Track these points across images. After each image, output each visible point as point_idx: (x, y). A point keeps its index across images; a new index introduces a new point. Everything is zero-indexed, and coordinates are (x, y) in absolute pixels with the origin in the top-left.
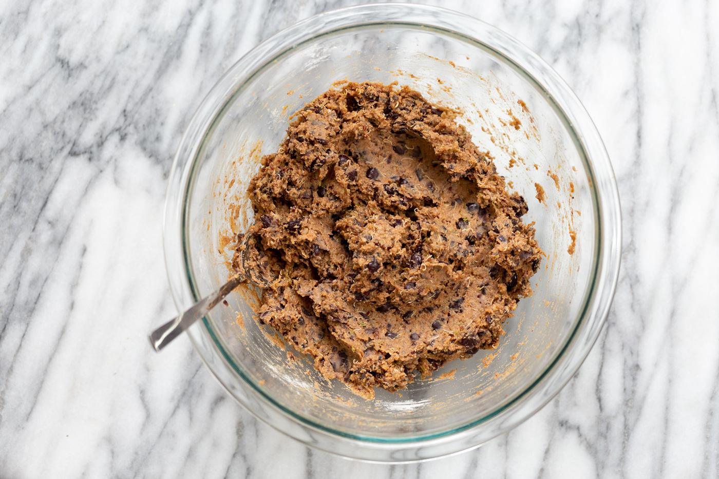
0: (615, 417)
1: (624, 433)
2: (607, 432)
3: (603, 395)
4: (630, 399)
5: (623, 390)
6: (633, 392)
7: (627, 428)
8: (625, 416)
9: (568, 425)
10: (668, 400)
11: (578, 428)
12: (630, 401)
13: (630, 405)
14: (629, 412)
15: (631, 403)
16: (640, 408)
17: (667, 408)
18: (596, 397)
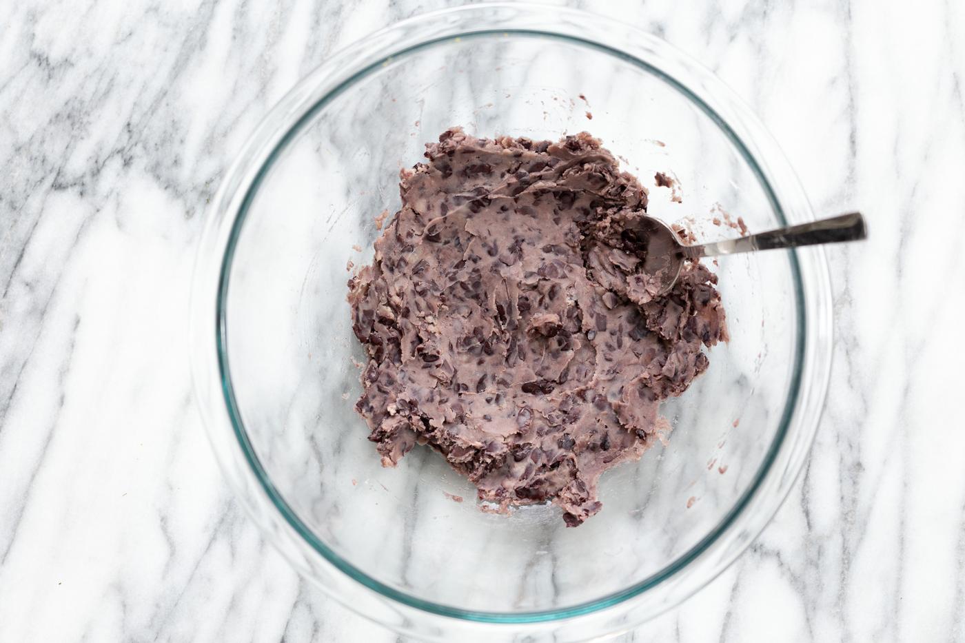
0: (829, 537)
1: (843, 559)
2: (819, 559)
3: (811, 507)
4: (850, 511)
5: (840, 498)
6: (854, 501)
7: (847, 551)
8: (843, 535)
9: (764, 550)
10: (903, 511)
11: (778, 554)
12: (850, 514)
13: (849, 519)
14: (849, 530)
15: (852, 518)
16: (865, 523)
17: (902, 523)
18: (802, 509)
